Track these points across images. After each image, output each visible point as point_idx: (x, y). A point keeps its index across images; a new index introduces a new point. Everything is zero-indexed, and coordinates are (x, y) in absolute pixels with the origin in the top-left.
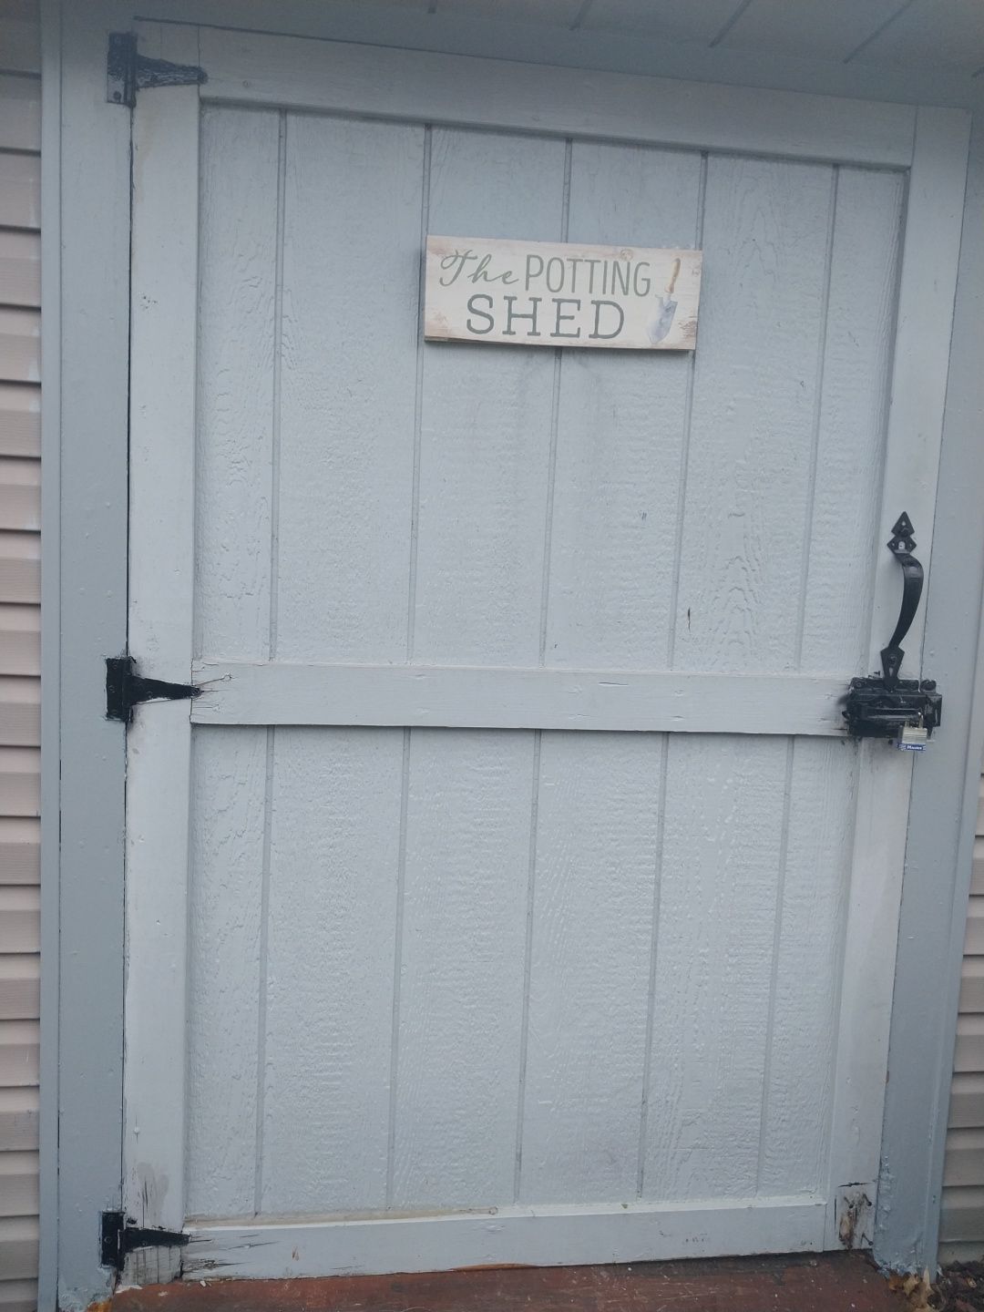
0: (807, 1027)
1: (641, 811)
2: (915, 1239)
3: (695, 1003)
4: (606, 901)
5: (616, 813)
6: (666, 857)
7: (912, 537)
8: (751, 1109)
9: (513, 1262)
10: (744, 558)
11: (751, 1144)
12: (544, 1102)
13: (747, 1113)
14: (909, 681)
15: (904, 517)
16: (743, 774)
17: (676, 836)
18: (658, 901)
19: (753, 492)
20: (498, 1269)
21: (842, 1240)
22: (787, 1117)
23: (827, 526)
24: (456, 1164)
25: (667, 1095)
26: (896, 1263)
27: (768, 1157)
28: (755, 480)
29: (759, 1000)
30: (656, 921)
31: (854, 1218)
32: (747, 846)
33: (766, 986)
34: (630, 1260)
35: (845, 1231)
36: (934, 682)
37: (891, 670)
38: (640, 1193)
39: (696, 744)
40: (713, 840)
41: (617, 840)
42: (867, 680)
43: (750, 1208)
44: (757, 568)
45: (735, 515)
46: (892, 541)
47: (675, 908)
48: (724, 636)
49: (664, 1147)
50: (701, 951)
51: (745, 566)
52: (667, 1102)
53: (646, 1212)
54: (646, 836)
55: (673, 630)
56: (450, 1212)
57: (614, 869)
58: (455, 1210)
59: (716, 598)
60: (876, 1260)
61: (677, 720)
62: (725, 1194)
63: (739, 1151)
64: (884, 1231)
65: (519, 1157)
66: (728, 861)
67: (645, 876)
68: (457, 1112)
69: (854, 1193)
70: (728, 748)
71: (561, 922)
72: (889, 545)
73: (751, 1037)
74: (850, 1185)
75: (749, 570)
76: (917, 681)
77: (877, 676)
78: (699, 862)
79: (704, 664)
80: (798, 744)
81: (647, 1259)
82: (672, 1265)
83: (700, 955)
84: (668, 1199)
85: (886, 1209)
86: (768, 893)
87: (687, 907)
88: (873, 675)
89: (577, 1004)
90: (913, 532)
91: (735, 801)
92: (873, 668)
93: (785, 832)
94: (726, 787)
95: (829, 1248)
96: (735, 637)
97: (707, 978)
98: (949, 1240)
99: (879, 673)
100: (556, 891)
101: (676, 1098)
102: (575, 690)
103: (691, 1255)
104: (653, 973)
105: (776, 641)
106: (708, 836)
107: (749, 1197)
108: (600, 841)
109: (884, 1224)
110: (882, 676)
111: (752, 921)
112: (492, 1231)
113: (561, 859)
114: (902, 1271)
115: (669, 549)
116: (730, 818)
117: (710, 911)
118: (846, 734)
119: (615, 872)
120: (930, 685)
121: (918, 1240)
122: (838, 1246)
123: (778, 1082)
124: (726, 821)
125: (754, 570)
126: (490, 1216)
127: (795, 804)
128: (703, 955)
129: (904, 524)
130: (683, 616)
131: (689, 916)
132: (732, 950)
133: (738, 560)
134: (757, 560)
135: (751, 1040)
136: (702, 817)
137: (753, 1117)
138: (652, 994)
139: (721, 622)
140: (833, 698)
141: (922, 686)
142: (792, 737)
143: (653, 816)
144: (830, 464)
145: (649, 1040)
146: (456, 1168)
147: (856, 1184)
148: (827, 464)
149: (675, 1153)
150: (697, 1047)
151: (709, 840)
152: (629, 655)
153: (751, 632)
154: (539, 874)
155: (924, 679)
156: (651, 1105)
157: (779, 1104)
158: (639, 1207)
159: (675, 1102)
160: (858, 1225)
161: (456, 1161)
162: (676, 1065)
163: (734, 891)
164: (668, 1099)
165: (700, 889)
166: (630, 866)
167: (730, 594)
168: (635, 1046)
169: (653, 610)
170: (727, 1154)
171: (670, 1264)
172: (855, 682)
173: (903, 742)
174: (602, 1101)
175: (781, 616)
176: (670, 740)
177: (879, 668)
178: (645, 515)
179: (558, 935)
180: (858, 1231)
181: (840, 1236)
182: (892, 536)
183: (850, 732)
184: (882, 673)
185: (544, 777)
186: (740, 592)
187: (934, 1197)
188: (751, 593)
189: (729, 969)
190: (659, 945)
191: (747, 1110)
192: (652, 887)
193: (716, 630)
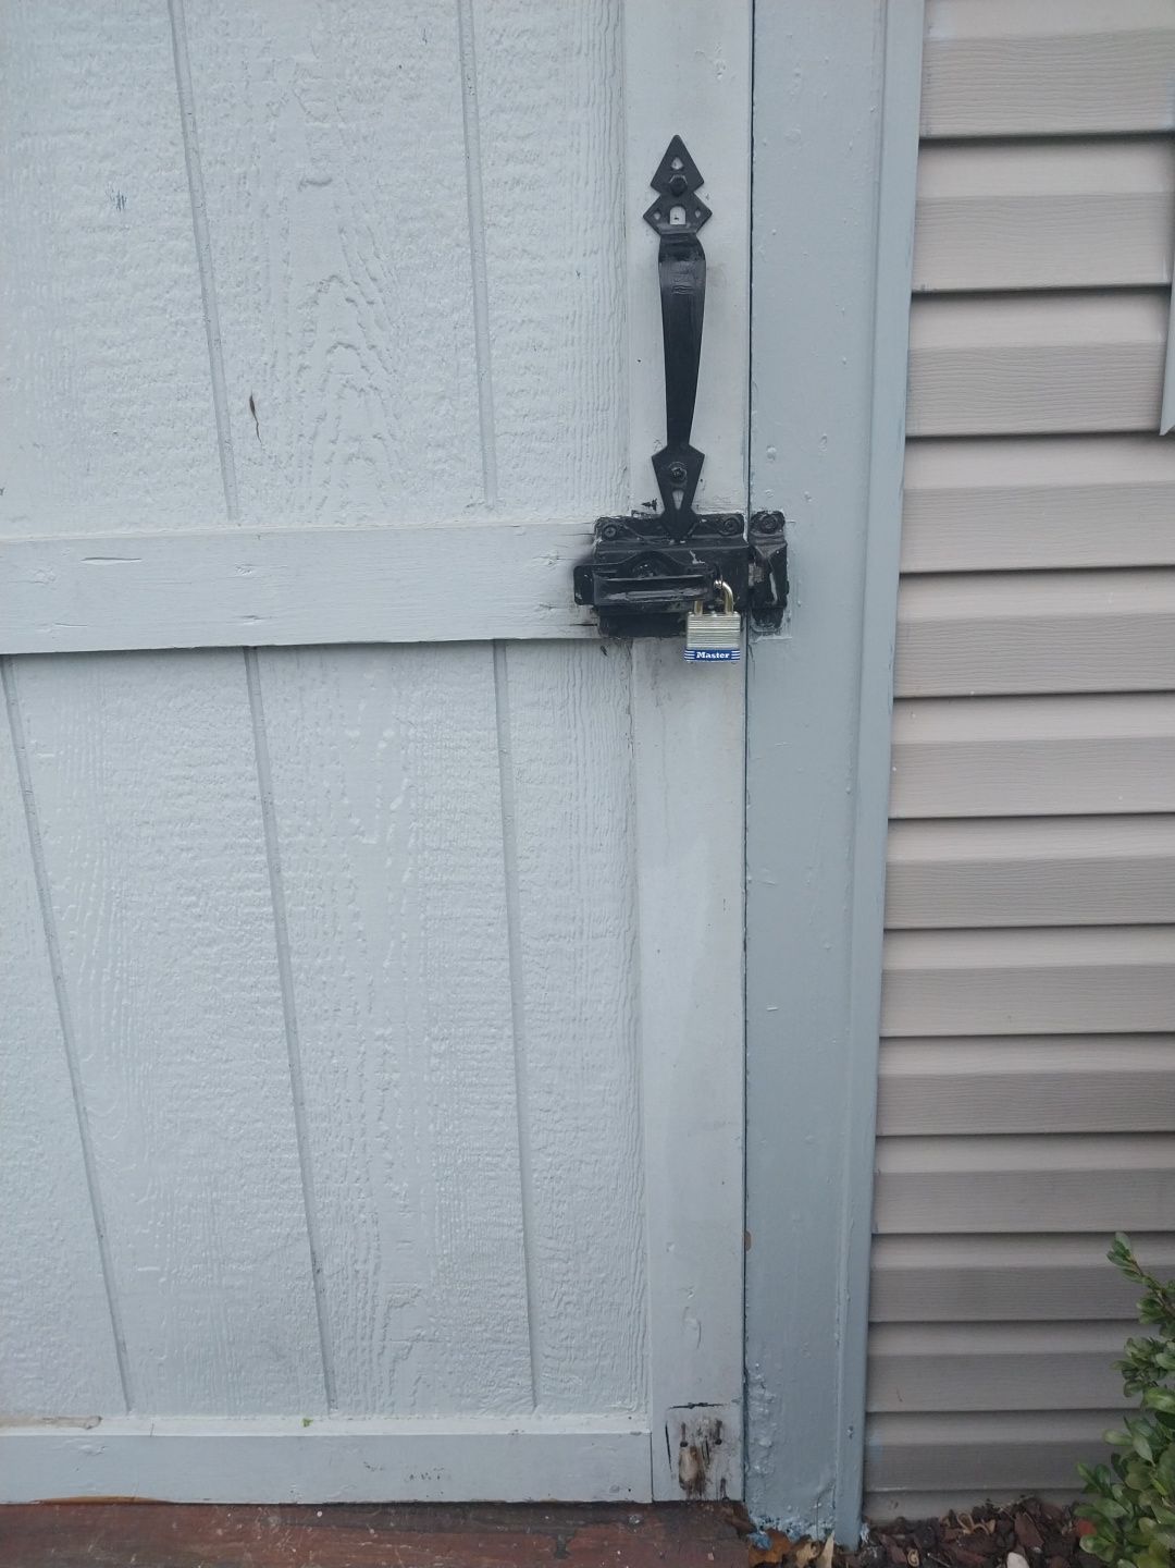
0: (594, 1157)
1: (227, 796)
2: (820, 1488)
3: (380, 1119)
4: (190, 954)
5: (181, 801)
6: (287, 874)
7: (701, 194)
8: (509, 1284)
9: (132, 1496)
10: (347, 278)
11: (514, 1337)
12: (146, 1269)
13: (502, 1291)
14: (719, 517)
15: (677, 148)
16: (413, 719)
17: (301, 837)
18: (283, 950)
19: (342, 125)
20: (111, 1504)
21: (683, 1488)
22: (574, 1298)
23: (517, 190)
24: (22, 1356)
25: (356, 1261)
26: (789, 1520)
27: (547, 1357)
28: (342, 97)
29: (499, 1113)
30: (286, 984)
31: (701, 1456)
32: (439, 849)
33: (508, 1088)
34: (321, 1501)
35: (689, 1474)
36: (779, 515)
37: (678, 497)
38: (331, 1402)
39: (312, 667)
40: (373, 841)
41: (189, 849)
42: (627, 521)
43: (515, 1435)
44: (378, 297)
45: (313, 183)
46: (656, 208)
47: (319, 961)
48: (332, 447)
49: (363, 1339)
50: (377, 1033)
51: (353, 297)
52: (357, 1272)
53: (336, 1434)
54: (244, 840)
55: (224, 444)
56: (25, 1422)
57: (194, 898)
58: (36, 1417)
59: (302, 368)
60: (751, 1516)
61: (251, 623)
62: (479, 1408)
63: (494, 1346)
64: (763, 1476)
65: (121, 1347)
66: (407, 876)
67: (254, 909)
68: (5, 1281)
69: (701, 1419)
70: (375, 672)
71: (116, 989)
72: (648, 217)
73: (492, 1174)
74: (691, 1406)
75: (362, 301)
76: (740, 516)
77: (650, 511)
78: (351, 881)
79: (302, 508)
80: (513, 657)
81: (349, 1500)
82: (393, 1511)
83: (378, 1039)
84: (382, 1412)
85: (762, 1443)
86: (491, 930)
87: (342, 959)
88: (641, 509)
89: (169, 1121)
90: (700, 182)
91: (405, 769)
92: (638, 493)
93: (508, 822)
94: (382, 745)
95: (662, 1497)
96: (354, 448)
97: (396, 1076)
98: (886, 1489)
99: (654, 505)
100: (96, 940)
101: (371, 1267)
102: (41, 576)
103: (422, 1498)
104: (295, 1070)
105: (441, 453)
106: (362, 834)
107: (521, 1413)
108: (159, 851)
109: (761, 1464)
110: (660, 510)
111: (466, 979)
112: (89, 1453)
113: (94, 885)
114: (797, 1533)
115: (186, 270)
116: (399, 800)
117: (386, 964)
118: (595, 633)
119: (195, 905)
120: (772, 523)
121: (827, 1490)
122: (678, 1495)
123: (551, 1243)
124: (393, 806)
125: (371, 303)
126: (84, 1432)
127: (521, 772)
128: (381, 1038)
129: (677, 165)
130: (242, 412)
131: (346, 975)
132: (435, 1030)
133: (334, 284)
134: (374, 279)
135: (491, 1178)
136: (346, 801)
137: (514, 1296)
138: (298, 1103)
139: (321, 419)
140: (560, 564)
141: (751, 527)
142: (498, 645)
143: (251, 804)
144: (506, 43)
145: (305, 1179)
146: (24, 1360)
147: (701, 1405)
148: (498, 42)
149: (384, 1347)
150: (396, 1189)
151: (365, 841)
152: (149, 500)
153: (386, 435)
154: (61, 913)
155: (756, 509)
156: (331, 1277)
157: (558, 1278)
158: (333, 1426)
159: (371, 1274)
160: (713, 1465)
161: (21, 1350)
162: (362, 1216)
163: (423, 928)
164: (357, 1267)
165: (361, 928)
166: (224, 893)
167: (330, 358)
168: (285, 1187)
169: (180, 404)
170: (474, 1351)
171: (389, 1510)
172: (603, 525)
173: (690, 645)
174: (242, 1269)
175: (443, 398)
176: (260, 662)
177: (653, 492)
178: (121, 201)
179: (115, 1011)
180: (713, 1474)
181: (681, 1481)
182: (654, 197)
183: (602, 630)
184: (660, 503)
185: (33, 742)
186: (350, 350)
187: (851, 1429)
188: (373, 353)
189: (434, 1061)
190: (299, 1024)
191: (501, 1286)
192: (271, 927)
193: (314, 437)
